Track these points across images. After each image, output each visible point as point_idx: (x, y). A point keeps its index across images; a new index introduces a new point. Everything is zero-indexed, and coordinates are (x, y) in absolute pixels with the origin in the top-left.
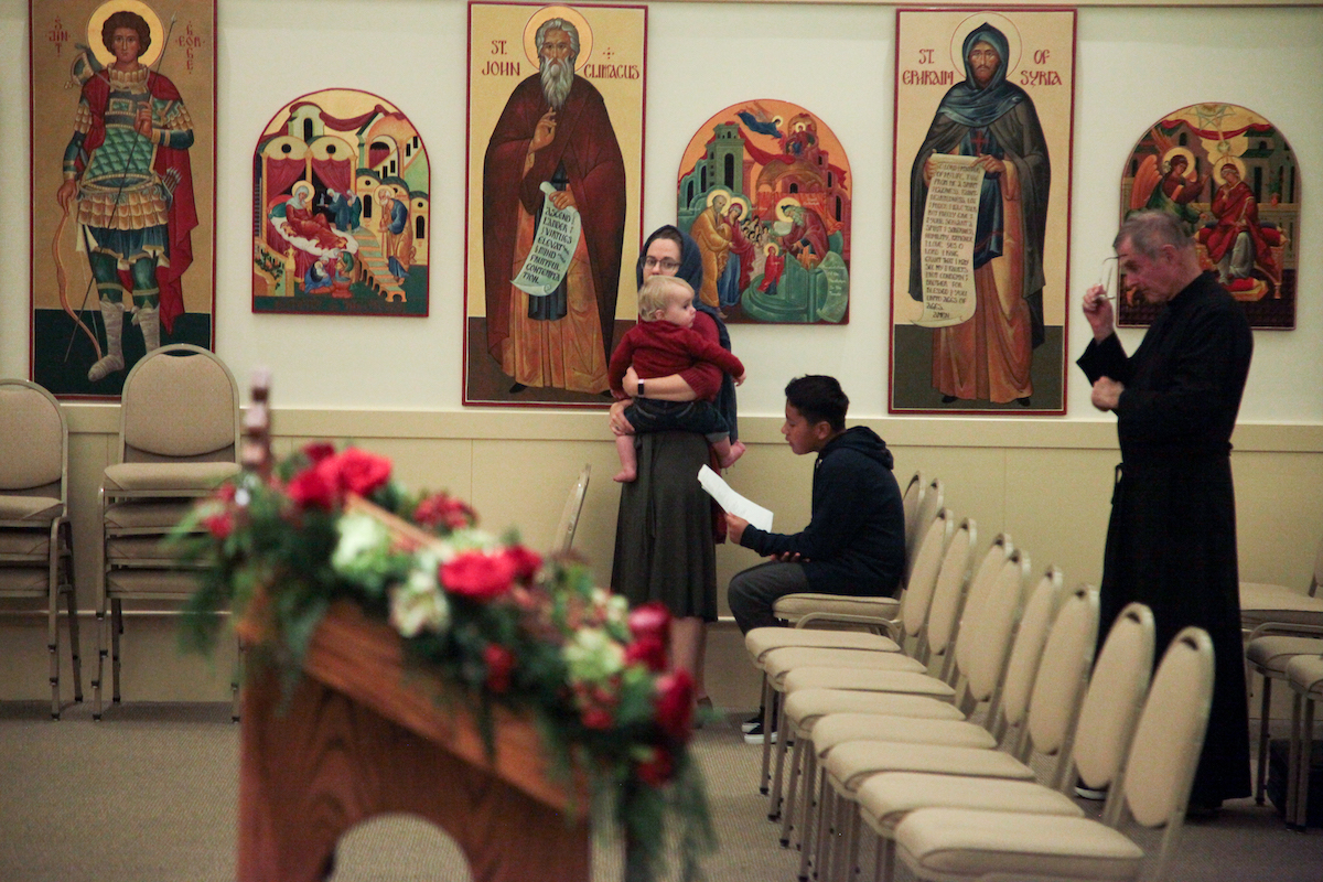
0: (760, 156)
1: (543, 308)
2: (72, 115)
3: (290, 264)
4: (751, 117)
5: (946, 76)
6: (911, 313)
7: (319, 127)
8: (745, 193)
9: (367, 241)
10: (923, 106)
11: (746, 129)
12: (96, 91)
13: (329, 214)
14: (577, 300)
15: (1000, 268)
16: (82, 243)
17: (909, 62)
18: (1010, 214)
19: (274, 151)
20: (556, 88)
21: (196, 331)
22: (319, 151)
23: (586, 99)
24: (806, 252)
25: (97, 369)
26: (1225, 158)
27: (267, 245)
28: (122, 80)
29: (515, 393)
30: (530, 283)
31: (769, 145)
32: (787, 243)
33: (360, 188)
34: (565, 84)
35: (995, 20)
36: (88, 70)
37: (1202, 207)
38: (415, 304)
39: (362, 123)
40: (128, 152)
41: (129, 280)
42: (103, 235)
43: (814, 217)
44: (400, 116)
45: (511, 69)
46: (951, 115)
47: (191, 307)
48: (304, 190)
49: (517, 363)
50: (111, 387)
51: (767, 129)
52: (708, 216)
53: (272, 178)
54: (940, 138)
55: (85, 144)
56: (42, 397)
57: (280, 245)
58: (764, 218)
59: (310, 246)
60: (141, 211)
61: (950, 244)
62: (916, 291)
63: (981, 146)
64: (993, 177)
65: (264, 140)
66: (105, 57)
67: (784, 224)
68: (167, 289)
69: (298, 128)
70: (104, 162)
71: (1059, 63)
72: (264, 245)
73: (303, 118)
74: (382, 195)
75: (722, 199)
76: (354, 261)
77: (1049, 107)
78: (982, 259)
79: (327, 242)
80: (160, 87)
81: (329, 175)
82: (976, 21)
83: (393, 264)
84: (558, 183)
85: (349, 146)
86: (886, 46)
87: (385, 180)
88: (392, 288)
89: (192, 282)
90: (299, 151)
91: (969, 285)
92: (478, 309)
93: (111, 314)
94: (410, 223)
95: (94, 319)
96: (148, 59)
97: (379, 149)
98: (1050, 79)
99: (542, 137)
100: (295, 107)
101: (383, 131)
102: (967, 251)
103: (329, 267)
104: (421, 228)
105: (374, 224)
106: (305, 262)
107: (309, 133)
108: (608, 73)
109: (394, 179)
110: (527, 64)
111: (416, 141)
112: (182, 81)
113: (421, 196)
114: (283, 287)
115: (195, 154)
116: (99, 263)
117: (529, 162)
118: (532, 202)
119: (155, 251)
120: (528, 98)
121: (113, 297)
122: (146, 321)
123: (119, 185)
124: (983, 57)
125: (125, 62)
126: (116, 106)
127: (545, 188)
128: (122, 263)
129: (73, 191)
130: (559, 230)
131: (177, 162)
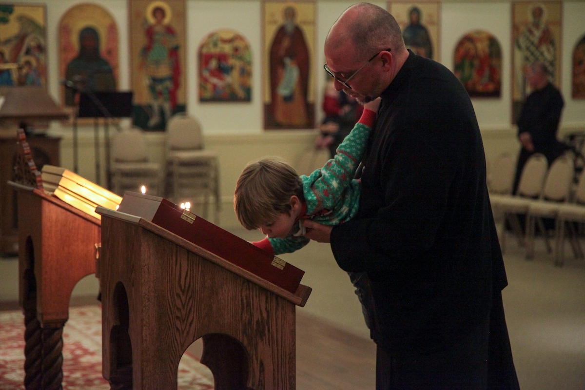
1: (288, 99)
2: (142, 40)
3: (209, 87)
5: (402, 23)
7: (219, 43)
9: (233, 79)
12: (150, 32)
13: (222, 70)
19: (205, 51)
20: (290, 29)
21: (180, 109)
22: (218, 50)
23: (298, 33)
25: (154, 121)
26: (482, 47)
27: (203, 82)
28: (158, 29)
29: (279, 126)
30: (283, 91)
33: (232, 62)
34: (292, 27)
35: (418, 6)
36: (147, 26)
37: (476, 63)
38: (247, 98)
39: (230, 41)
40: (160, 52)
41: (161, 93)
42: (156, 81)
44: (242, 39)
45: (275, 22)
46: (407, 34)
48: (213, 64)
49: (280, 117)
53: (204, 59)
55: (147, 50)
57: (206, 80)
59: (215, 80)
60: (164, 71)
63: (414, 43)
65: (202, 47)
66: (152, 20)
68: (172, 96)
69: (212, 43)
70: (154, 54)
71: (435, 18)
73: (213, 39)
74: (237, 63)
76: (230, 86)
79: (221, 79)
80: (169, 30)
81: (222, 58)
83: (241, 86)
84: (291, 58)
85: (227, 49)
87: (239, 58)
88: (241, 93)
89: (180, 94)
90: (213, 50)
93: (156, 104)
94: (246, 73)
96: (167, 20)
97: (236, 50)
98: (432, 23)
99: (286, 43)
100: (211, 36)
101: (238, 44)
103: (222, 88)
104: (250, 74)
105: (235, 74)
106: (215, 86)
107: (215, 45)
108: (305, 22)
109: (241, 58)
110: (280, 20)
111: (247, 47)
112: (176, 27)
113: (249, 63)
114: (208, 94)
115: (181, 51)
116: (152, 88)
117: (282, 52)
118: (283, 65)
119: (169, 84)
120: (281, 32)
121: (155, 99)
122: (167, 106)
123: (157, 63)
124: (414, 17)
125: (159, 22)
126: (157, 37)
127: (288, 61)
128: (159, 87)
129: (143, 65)
130: (291, 74)
131: (175, 54)
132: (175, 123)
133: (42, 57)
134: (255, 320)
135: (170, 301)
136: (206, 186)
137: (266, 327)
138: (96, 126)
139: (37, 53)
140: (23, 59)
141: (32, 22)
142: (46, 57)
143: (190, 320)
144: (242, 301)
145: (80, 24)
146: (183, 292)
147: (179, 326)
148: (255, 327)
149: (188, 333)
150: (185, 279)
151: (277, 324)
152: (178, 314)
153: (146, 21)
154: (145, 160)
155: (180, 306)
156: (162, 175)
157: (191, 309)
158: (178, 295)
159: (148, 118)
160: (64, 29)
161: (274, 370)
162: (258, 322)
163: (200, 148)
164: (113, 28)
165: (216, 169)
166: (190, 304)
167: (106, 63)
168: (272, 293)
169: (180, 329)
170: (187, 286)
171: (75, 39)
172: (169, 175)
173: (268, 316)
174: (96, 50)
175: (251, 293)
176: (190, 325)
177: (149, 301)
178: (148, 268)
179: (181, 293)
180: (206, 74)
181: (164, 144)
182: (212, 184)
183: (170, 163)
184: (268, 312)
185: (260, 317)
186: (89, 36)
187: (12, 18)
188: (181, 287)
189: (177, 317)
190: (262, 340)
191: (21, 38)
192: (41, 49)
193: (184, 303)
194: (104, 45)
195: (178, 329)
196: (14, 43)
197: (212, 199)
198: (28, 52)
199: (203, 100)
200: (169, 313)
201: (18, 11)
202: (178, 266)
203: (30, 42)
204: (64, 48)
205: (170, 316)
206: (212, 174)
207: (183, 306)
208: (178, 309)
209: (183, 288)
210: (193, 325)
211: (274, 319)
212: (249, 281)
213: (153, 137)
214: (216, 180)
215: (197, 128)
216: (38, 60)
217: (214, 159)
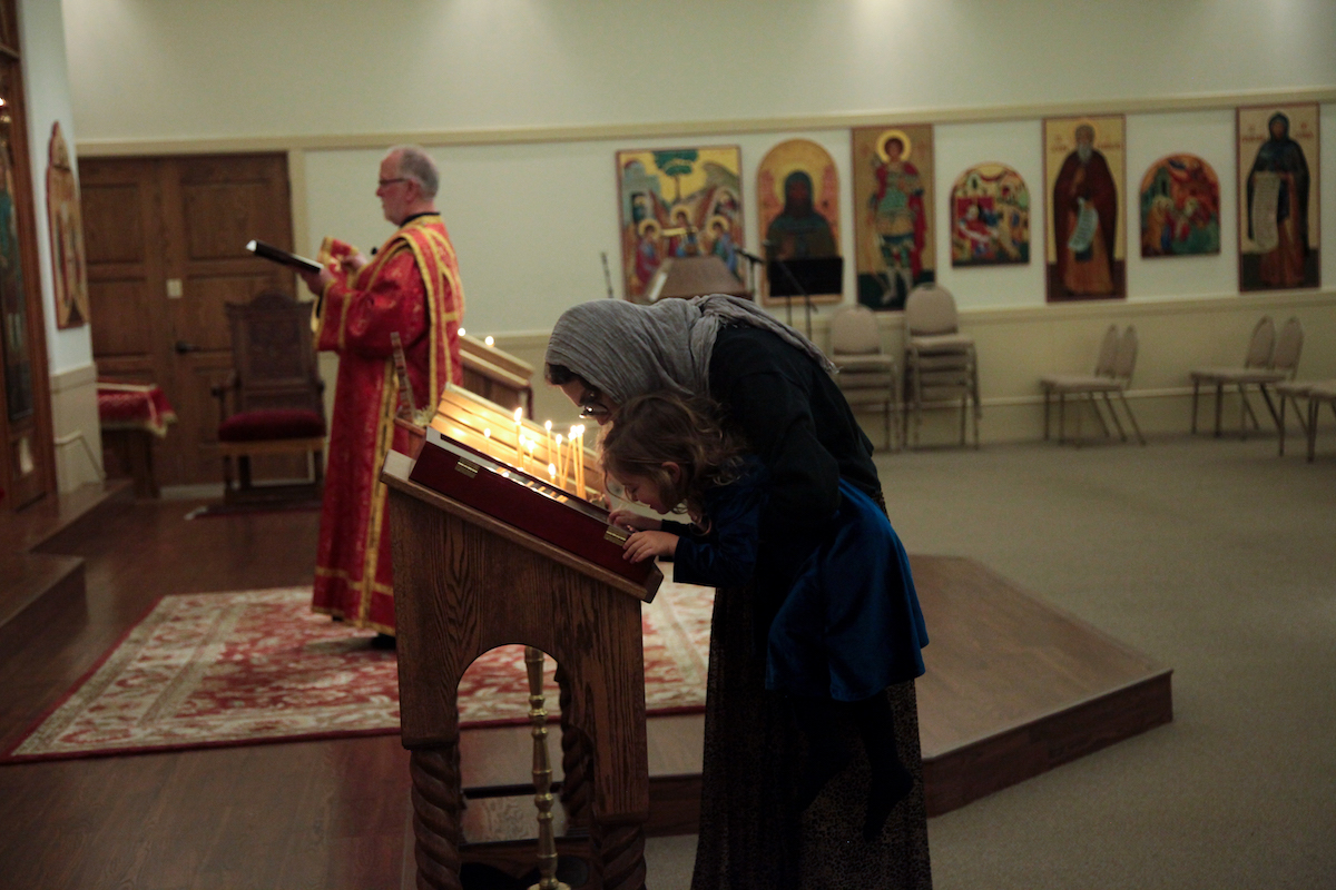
0: (1177, 180)
1: (1083, 257)
2: (871, 184)
3: (967, 244)
4: (1174, 162)
5: (1260, 138)
6: (1248, 246)
7: (980, 182)
8: (1171, 197)
9: (1002, 232)
10: (1251, 152)
11: (1171, 168)
12: (881, 174)
13: (985, 220)
14: (1098, 252)
15: (1289, 224)
16: (877, 242)
17: (1244, 131)
18: (1292, 199)
19: (960, 194)
20: (1084, 155)
21: (926, 277)
22: (979, 193)
23: (1098, 162)
24: (1201, 223)
25: (887, 298)
27: (957, 237)
28: (893, 168)
29: (1069, 296)
30: (1076, 245)
31: (1181, 174)
32: (1193, 219)
33: (998, 207)
34: (1088, 153)
35: (1283, 111)
36: (878, 165)
38: (1023, 258)
39: (997, 178)
40: (896, 199)
41: (898, 257)
42: (889, 239)
43: (1203, 206)
44: (1014, 174)
45: (1065, 148)
46: (1265, 155)
47: (926, 266)
48: (973, 212)
49: (1071, 282)
50: (898, 304)
51: (1181, 167)
52: (1155, 210)
53: (959, 206)
54: (1259, 165)
55: (877, 197)
56: (865, 313)
57: (962, 235)
58: (1180, 207)
59: (975, 235)
60: (902, 226)
61: (1267, 216)
62: (1250, 235)
63: (1277, 167)
64: (1284, 183)
65: (955, 190)
66: (884, 157)
67: (1189, 209)
68: (914, 259)
69: (970, 183)
70: (885, 205)
71: (1312, 128)
72: (956, 236)
73: (971, 177)
74: (1007, 210)
75: (1162, 201)
76: (997, 242)
77: (1307, 148)
78: (1280, 219)
79: (984, 233)
80: (909, 169)
81: (984, 203)
82: (1272, 112)
83: (1014, 241)
84: (1087, 198)
85: (993, 189)
86: (1229, 129)
87: (1009, 203)
88: (1013, 251)
89: (925, 256)
90: (971, 193)
91: (1274, 232)
92: (1052, 258)
93: (891, 273)
94: (1020, 222)
95: (883, 276)
96: (905, 156)
97: (1006, 190)
98: (1307, 136)
99: (1079, 177)
100: (968, 173)
101: (1009, 182)
102: (1273, 217)
103: (986, 245)
104: (1026, 224)
105: (1005, 224)
106: (975, 243)
107: (975, 185)
108: (1108, 146)
109: (1013, 202)
110: (1071, 146)
111: (1022, 185)
112: (919, 166)
113: (1026, 209)
114: (965, 255)
115: (925, 198)
116: (885, 250)
117: (1073, 190)
118: (1076, 209)
119: (909, 243)
120: (1072, 161)
121: (892, 265)
122: (907, 275)
123: (893, 215)
124: (1278, 128)
125: (894, 159)
126: (890, 180)
127: (1081, 201)
128: (895, 250)
129: (873, 219)
130: (1088, 221)
131: (918, 202)
132: (917, 296)
133: (735, 216)
134: (576, 623)
135: (438, 594)
136: (962, 384)
137: (594, 635)
138: (789, 305)
139: (729, 212)
140: (711, 219)
141: (722, 171)
142: (742, 218)
143: (470, 625)
144: (553, 593)
145: (785, 169)
146: (458, 583)
147: (453, 633)
148: (576, 634)
149: (468, 644)
150: (461, 562)
151: (610, 630)
152: (453, 616)
153: (877, 156)
154: (876, 351)
155: (453, 602)
156: (897, 369)
157: (471, 608)
158: (450, 586)
159: (881, 292)
160: (765, 177)
161: (609, 699)
162: (580, 626)
163: (953, 330)
164: (830, 172)
165: (974, 363)
166: (470, 601)
167: (822, 219)
168: (601, 584)
169: (456, 637)
170: (464, 573)
171: (779, 190)
172: (908, 370)
173: (596, 618)
174: (808, 201)
175: (567, 583)
176: (472, 632)
177: (404, 595)
178: (402, 548)
179: (454, 584)
180: (963, 227)
181: (902, 327)
182: (970, 382)
183: (908, 353)
184: (595, 611)
185: (583, 619)
186: (798, 184)
187: (696, 166)
188: (453, 573)
189: (451, 620)
190: (588, 654)
191: (708, 192)
192: (734, 205)
193: (460, 597)
194: (817, 196)
195: (451, 636)
196: (700, 198)
197: (970, 402)
198: (717, 212)
199: (957, 263)
200: (438, 612)
201: (704, 157)
202: (449, 543)
203: (720, 197)
204: (764, 203)
205: (440, 619)
206: (969, 367)
207: (459, 603)
208: (451, 607)
209: (457, 575)
210: (477, 631)
211: (607, 623)
212: (562, 566)
213: (886, 317)
214: (974, 374)
215: (949, 302)
216: (730, 220)
217: (971, 345)
